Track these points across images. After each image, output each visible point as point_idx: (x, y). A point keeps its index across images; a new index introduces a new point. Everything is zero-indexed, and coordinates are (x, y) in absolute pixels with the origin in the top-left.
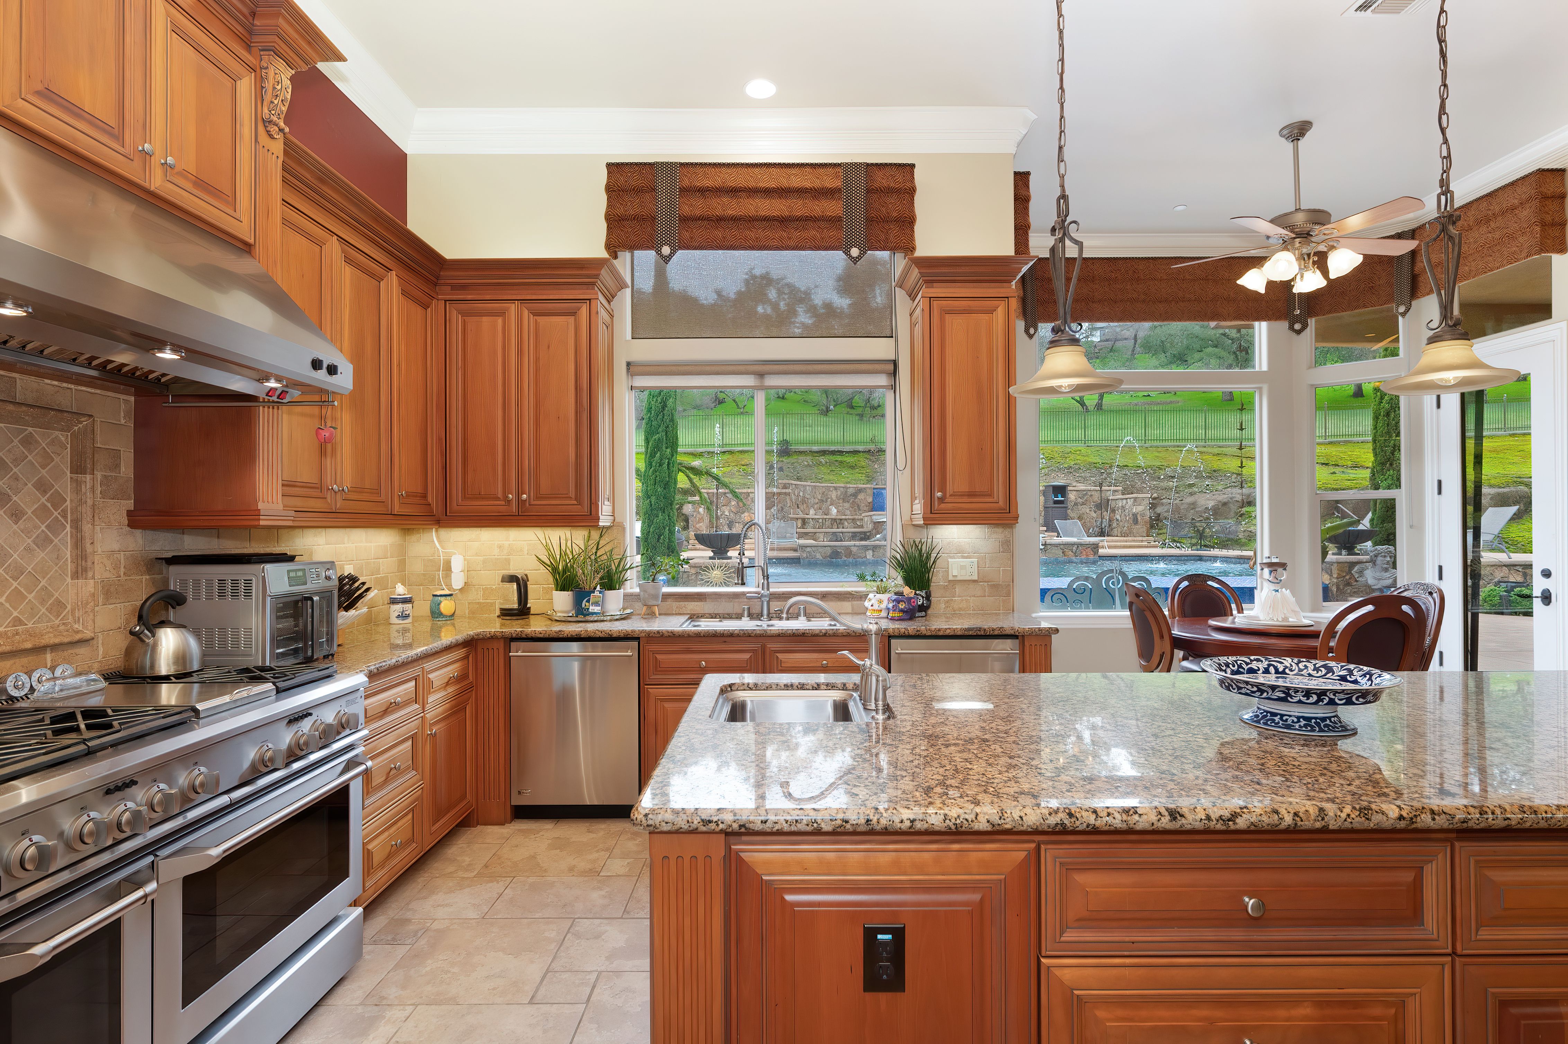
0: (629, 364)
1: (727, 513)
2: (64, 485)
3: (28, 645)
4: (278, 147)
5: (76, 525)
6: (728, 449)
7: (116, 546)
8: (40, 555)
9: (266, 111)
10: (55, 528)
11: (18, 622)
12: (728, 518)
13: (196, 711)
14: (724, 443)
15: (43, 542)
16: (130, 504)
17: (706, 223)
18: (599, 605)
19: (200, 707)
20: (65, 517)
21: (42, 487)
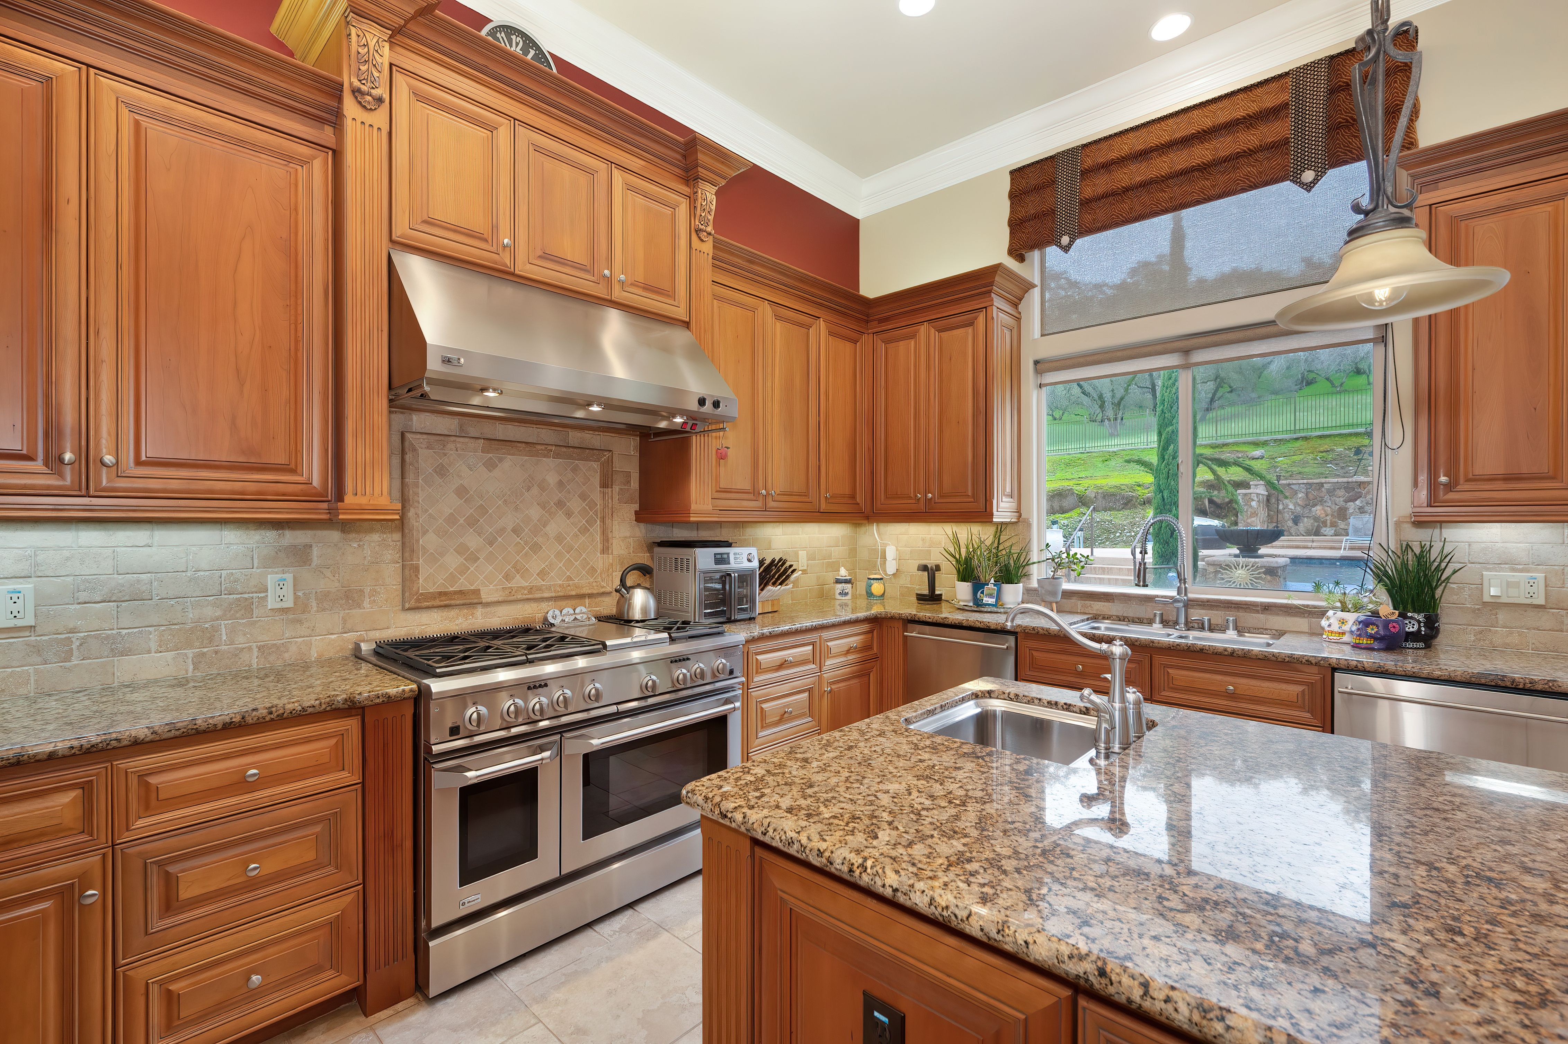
0: (1036, 363)
1: (1291, 506)
2: (596, 495)
3: (573, 593)
4: (708, 247)
5: (603, 520)
6: (1303, 434)
7: (628, 534)
8: (583, 539)
9: (697, 223)
10: (591, 522)
11: (569, 578)
12: (1293, 513)
13: (605, 646)
14: (1297, 428)
15: (584, 530)
16: (636, 507)
17: (1111, 198)
18: (993, 597)
19: (608, 643)
20: (597, 515)
21: (583, 497)
